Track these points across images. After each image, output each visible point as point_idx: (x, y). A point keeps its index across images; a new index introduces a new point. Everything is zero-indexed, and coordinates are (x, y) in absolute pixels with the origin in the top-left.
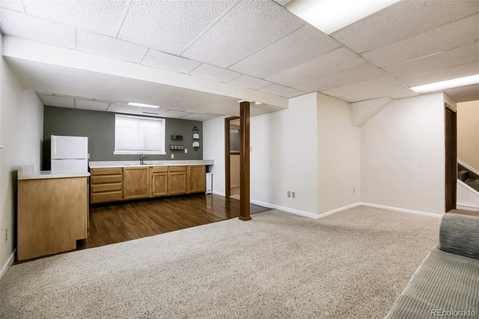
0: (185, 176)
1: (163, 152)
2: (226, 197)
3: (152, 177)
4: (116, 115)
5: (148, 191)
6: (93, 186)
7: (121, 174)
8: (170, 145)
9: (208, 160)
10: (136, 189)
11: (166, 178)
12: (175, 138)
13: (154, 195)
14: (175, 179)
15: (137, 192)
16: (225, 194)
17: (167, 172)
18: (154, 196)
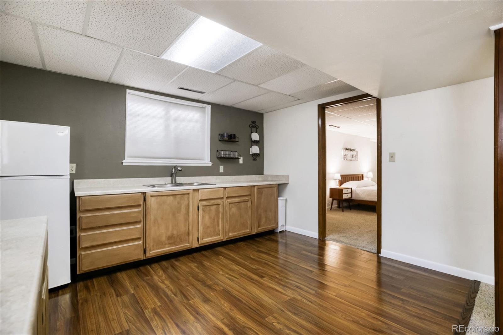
0: (249, 204)
1: (207, 162)
2: (319, 239)
3: (198, 210)
4: (128, 91)
5: (191, 237)
6: (82, 234)
7: (142, 206)
8: (217, 151)
9: (277, 176)
10: (169, 233)
11: (221, 210)
12: (226, 138)
13: (201, 242)
14: (234, 210)
15: (172, 239)
16: (318, 234)
17: (222, 198)
18: (200, 244)
